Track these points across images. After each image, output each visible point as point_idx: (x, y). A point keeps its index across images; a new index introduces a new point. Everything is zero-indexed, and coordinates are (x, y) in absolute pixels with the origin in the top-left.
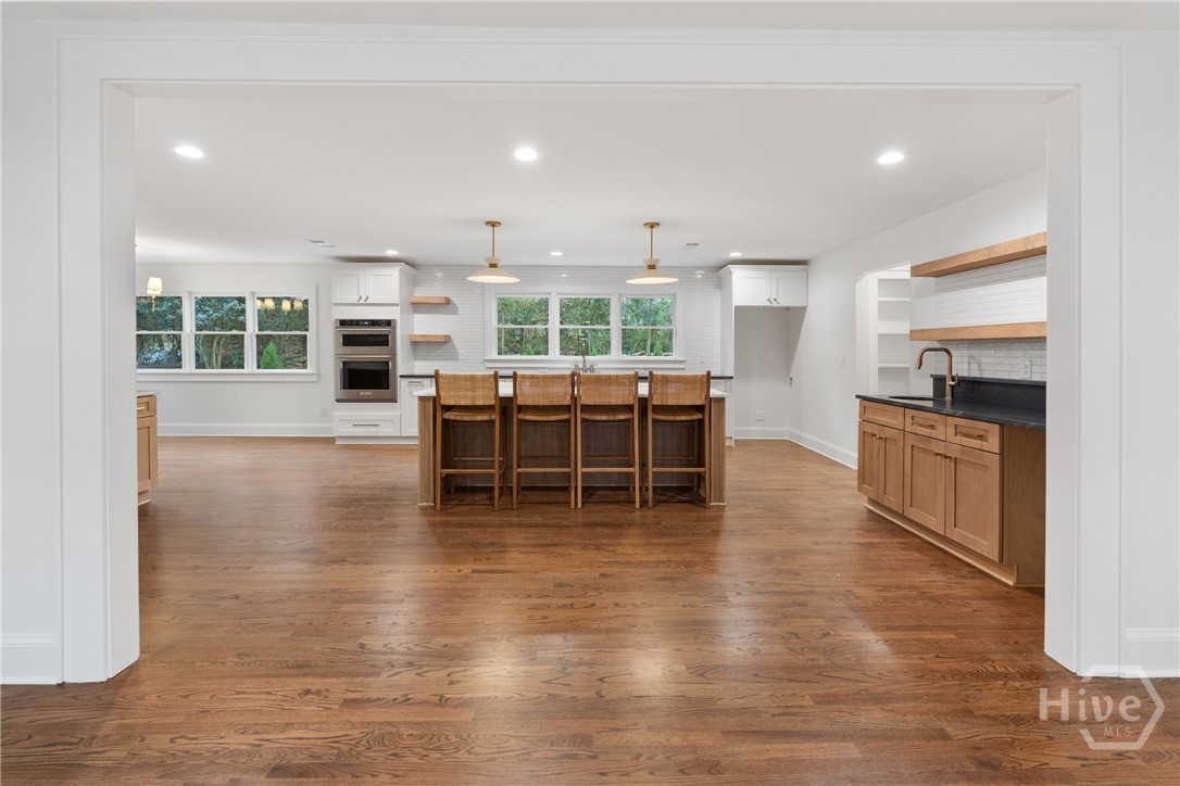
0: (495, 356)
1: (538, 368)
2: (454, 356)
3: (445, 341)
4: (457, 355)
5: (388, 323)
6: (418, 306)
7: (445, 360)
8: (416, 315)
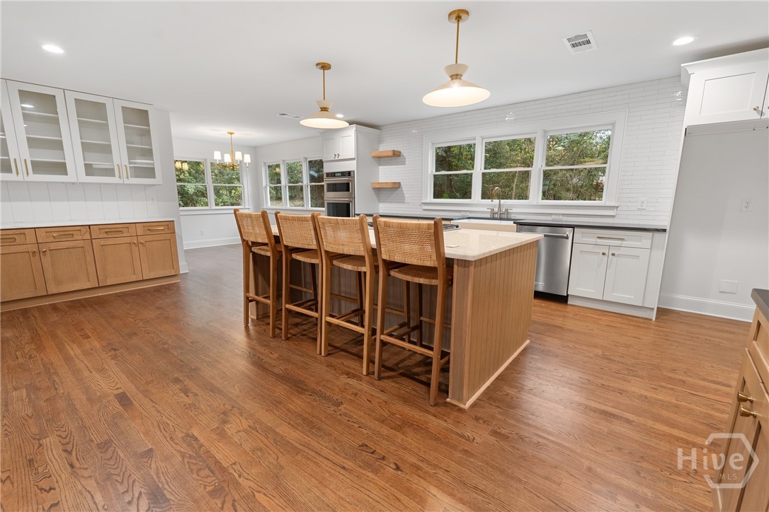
0: (430, 198)
1: (461, 211)
2: (401, 200)
3: (396, 186)
4: (404, 199)
5: (349, 173)
6: (381, 159)
7: (397, 202)
8: (380, 167)
